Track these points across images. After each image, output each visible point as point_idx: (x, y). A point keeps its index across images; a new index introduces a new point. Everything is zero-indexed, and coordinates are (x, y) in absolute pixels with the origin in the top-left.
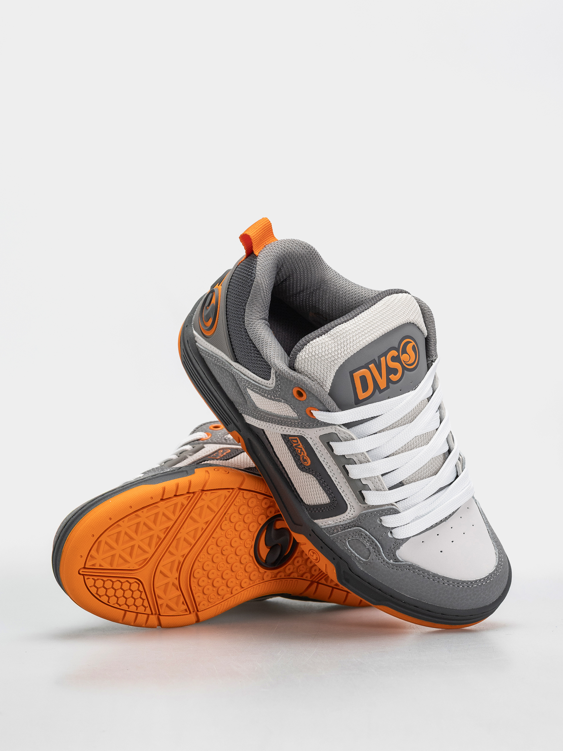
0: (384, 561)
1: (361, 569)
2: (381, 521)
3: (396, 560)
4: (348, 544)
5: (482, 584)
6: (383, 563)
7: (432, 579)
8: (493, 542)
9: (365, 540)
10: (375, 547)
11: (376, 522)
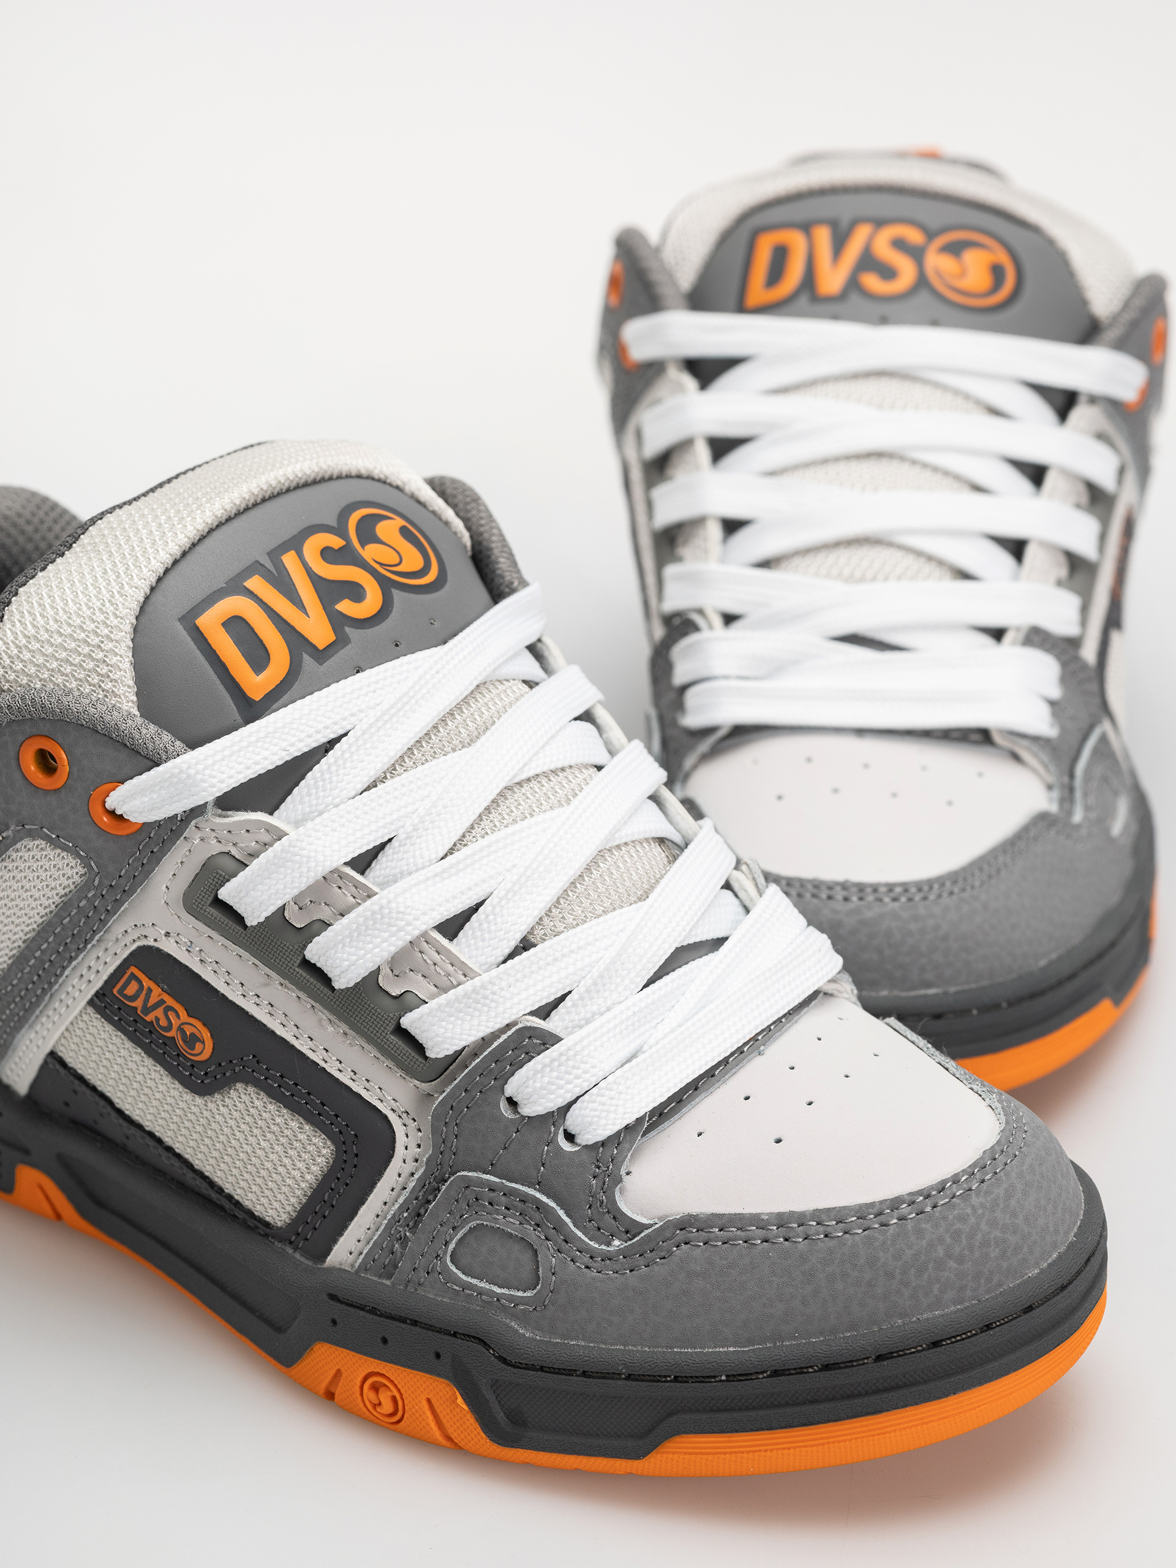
0: (591, 1257)
1: (536, 1340)
2: (512, 1103)
3: (631, 1229)
4: (456, 1271)
5: (970, 1190)
6: (594, 1264)
7: (780, 1237)
8: (970, 1086)
9: (498, 1212)
10: (537, 1216)
11: (499, 1118)
